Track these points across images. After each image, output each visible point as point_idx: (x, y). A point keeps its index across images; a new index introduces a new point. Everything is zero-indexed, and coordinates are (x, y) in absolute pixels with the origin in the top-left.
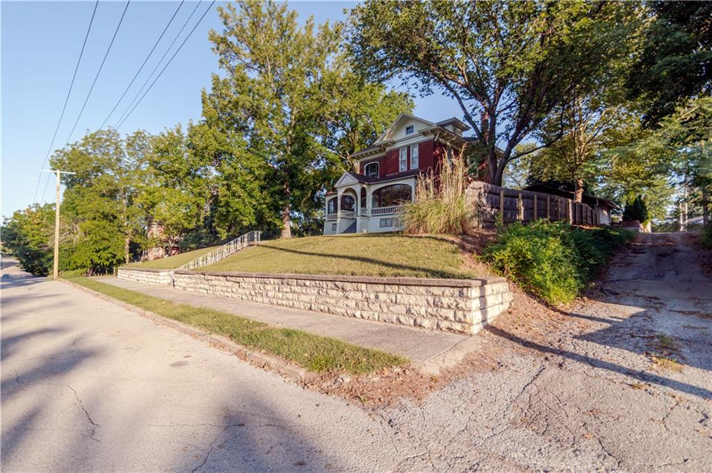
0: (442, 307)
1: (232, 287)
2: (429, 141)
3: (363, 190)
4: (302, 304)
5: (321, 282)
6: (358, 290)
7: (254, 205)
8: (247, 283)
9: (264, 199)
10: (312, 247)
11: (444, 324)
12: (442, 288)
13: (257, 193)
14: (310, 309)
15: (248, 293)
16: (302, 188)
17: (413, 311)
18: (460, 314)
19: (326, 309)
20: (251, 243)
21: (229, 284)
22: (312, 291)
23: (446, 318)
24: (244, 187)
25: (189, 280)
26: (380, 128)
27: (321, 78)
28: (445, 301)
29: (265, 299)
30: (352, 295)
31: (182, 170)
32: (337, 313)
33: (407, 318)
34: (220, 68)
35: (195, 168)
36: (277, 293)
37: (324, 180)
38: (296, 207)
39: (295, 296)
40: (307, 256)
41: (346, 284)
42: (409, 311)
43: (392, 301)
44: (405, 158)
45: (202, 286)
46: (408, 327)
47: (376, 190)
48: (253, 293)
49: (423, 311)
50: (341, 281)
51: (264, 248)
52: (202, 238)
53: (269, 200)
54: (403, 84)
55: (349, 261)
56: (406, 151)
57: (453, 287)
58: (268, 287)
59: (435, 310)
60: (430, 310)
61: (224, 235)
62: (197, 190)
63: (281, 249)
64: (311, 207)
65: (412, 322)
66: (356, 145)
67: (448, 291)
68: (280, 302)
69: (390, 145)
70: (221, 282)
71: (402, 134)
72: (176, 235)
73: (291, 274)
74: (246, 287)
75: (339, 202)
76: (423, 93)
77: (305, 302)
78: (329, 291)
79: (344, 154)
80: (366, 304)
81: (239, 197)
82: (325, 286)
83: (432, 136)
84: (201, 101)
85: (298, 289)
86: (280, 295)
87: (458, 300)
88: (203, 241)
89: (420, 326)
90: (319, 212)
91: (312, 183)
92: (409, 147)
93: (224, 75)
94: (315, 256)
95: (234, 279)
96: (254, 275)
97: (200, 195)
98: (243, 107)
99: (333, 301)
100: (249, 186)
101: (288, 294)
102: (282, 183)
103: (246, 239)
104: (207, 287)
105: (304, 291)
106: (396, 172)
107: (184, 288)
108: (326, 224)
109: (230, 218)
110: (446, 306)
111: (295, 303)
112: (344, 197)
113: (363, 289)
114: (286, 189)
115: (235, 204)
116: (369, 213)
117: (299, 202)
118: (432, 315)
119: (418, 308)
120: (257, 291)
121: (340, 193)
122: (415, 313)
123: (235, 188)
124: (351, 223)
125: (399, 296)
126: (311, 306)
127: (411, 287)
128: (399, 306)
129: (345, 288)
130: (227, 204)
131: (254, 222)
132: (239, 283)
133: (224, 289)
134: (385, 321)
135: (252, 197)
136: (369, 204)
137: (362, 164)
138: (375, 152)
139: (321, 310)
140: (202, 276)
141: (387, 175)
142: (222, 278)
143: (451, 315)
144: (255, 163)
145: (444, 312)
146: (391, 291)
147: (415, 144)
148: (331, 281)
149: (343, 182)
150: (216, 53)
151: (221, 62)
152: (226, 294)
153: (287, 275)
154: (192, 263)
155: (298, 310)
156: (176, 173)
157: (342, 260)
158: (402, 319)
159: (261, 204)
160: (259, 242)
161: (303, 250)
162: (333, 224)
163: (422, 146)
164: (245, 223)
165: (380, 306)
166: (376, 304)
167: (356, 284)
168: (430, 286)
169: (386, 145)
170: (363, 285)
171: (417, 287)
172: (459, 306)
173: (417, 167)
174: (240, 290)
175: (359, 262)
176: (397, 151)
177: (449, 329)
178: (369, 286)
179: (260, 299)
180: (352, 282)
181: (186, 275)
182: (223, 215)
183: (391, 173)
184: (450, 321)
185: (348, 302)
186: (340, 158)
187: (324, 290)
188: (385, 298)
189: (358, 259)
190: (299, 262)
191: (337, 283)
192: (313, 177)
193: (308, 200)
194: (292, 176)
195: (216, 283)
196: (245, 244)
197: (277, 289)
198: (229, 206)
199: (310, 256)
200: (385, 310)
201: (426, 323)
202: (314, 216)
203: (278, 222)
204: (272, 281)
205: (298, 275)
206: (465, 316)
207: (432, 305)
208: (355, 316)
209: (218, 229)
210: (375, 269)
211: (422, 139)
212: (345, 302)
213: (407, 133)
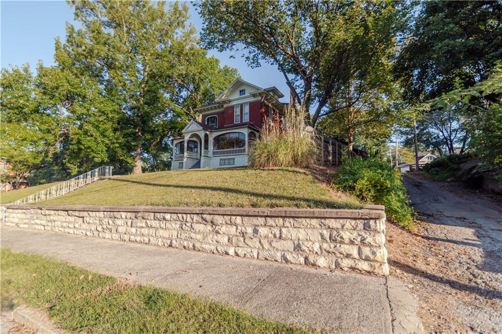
0: (341, 242)
1: (75, 222)
2: (258, 102)
3: (206, 136)
4: (160, 240)
5: (184, 216)
6: (231, 224)
7: (107, 144)
8: (92, 218)
9: (117, 139)
10: (165, 180)
11: (346, 263)
12: (341, 221)
13: (110, 133)
14: (171, 246)
15: (93, 228)
16: (152, 132)
17: (304, 248)
18: (366, 251)
19: (191, 246)
20: (102, 177)
21: (71, 219)
22: (174, 225)
23: (348, 256)
24: (97, 127)
25: (23, 216)
26: (217, 91)
27: (171, 46)
28: (346, 235)
29: (114, 235)
30: (224, 229)
31: (27, 106)
32: (203, 250)
33: (295, 256)
34: (75, 19)
35: (43, 106)
36: (129, 229)
37: (171, 129)
38: (146, 149)
39: (152, 231)
40: (162, 188)
41: (216, 217)
42: (298, 248)
43: (275, 236)
44: (239, 113)
45: (38, 222)
46: (299, 267)
47: (216, 137)
48: (99, 228)
49: (316, 247)
50: (210, 214)
51: (115, 181)
52: (54, 174)
53: (121, 140)
54: (245, 48)
55: (210, 192)
56: (240, 108)
57: (355, 219)
58: (119, 222)
59: (332, 245)
60: (325, 246)
61: (74, 170)
62: (44, 127)
63: (134, 182)
64: (159, 150)
65: (302, 260)
66: (198, 103)
67: (348, 224)
68: (132, 238)
69: (227, 103)
70: (63, 217)
71: (237, 95)
72: (26, 172)
73: (148, 207)
74: (91, 221)
75: (186, 145)
76: (253, 65)
77: (164, 238)
78: (195, 226)
79: (188, 109)
80: (242, 239)
81: (92, 136)
82: (189, 219)
83: (259, 98)
84: (54, 48)
85: (155, 224)
86: (133, 230)
87: (363, 233)
88: (54, 177)
89: (314, 265)
90: (165, 154)
91: (161, 130)
92: (242, 105)
93: (79, 26)
94: (171, 189)
95: (77, 213)
96: (102, 208)
97: (49, 132)
98: (98, 56)
99: (199, 237)
100: (102, 127)
101: (143, 230)
102: (135, 127)
103: (97, 174)
104: (44, 222)
105: (163, 225)
106: (231, 123)
107: (17, 225)
108: (173, 163)
109: (82, 155)
110: (347, 241)
111: (152, 239)
112: (189, 142)
113: (237, 222)
114: (138, 132)
115: (87, 141)
116: (210, 154)
117: (150, 145)
118: (329, 252)
119: (311, 243)
120: (105, 227)
121: (187, 138)
122: (306, 249)
123: (87, 127)
124: (195, 162)
125: (284, 230)
126: (171, 242)
127: (300, 220)
128: (283, 242)
129: (215, 221)
130: (79, 142)
131: (106, 160)
132: (83, 217)
133: (65, 225)
134: (266, 259)
135: (105, 136)
136: (211, 147)
137: (204, 117)
138: (215, 107)
139: (185, 247)
140: (39, 211)
141: (225, 126)
142: (63, 213)
143: (354, 252)
144: (109, 107)
145: (345, 248)
146: (274, 224)
147: (246, 103)
148: (198, 214)
149: (190, 129)
150: (71, 6)
151: (77, 15)
152: (67, 230)
153: (142, 208)
154: (31, 197)
155: (155, 248)
156: (20, 108)
157: (203, 191)
158: (289, 257)
159: (114, 143)
160: (111, 176)
161: (156, 182)
162: (180, 163)
163: (252, 105)
164: (96, 160)
165: (260, 242)
166: (255, 239)
167: (229, 217)
168: (325, 218)
169: (224, 102)
170: (238, 217)
171: (308, 220)
172: (366, 241)
173: (248, 121)
174: (85, 226)
175: (223, 193)
176: (233, 107)
177: (353, 269)
178: (246, 219)
179: (108, 235)
180: (223, 215)
181: (20, 211)
182: (74, 153)
183: (228, 124)
184: (353, 258)
185: (219, 238)
186: (185, 112)
187: (189, 224)
188: (266, 232)
189: (220, 189)
190: (155, 195)
191: (204, 216)
192: (162, 125)
193: (158, 143)
194: (144, 122)
195: (55, 218)
196: (96, 179)
197: (129, 224)
198: (81, 144)
199: (165, 188)
200: (266, 246)
201: (322, 262)
202: (161, 157)
203: (129, 160)
204: (124, 215)
205: (156, 207)
206: (374, 253)
207: (329, 241)
208: (227, 253)
209: (69, 165)
210: (244, 200)
211: (252, 99)
212: (215, 237)
213: (240, 95)
